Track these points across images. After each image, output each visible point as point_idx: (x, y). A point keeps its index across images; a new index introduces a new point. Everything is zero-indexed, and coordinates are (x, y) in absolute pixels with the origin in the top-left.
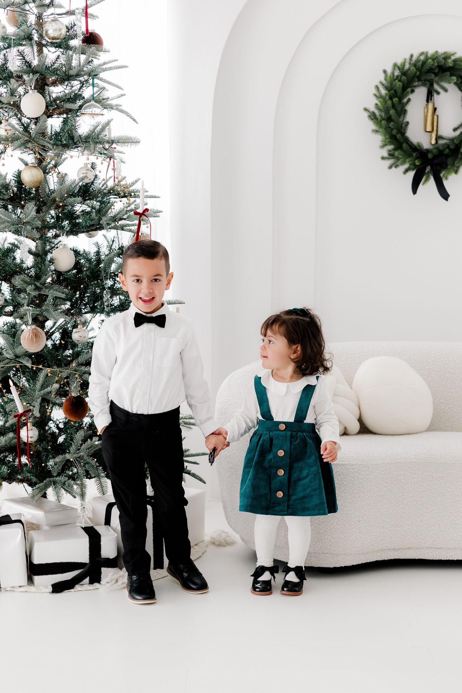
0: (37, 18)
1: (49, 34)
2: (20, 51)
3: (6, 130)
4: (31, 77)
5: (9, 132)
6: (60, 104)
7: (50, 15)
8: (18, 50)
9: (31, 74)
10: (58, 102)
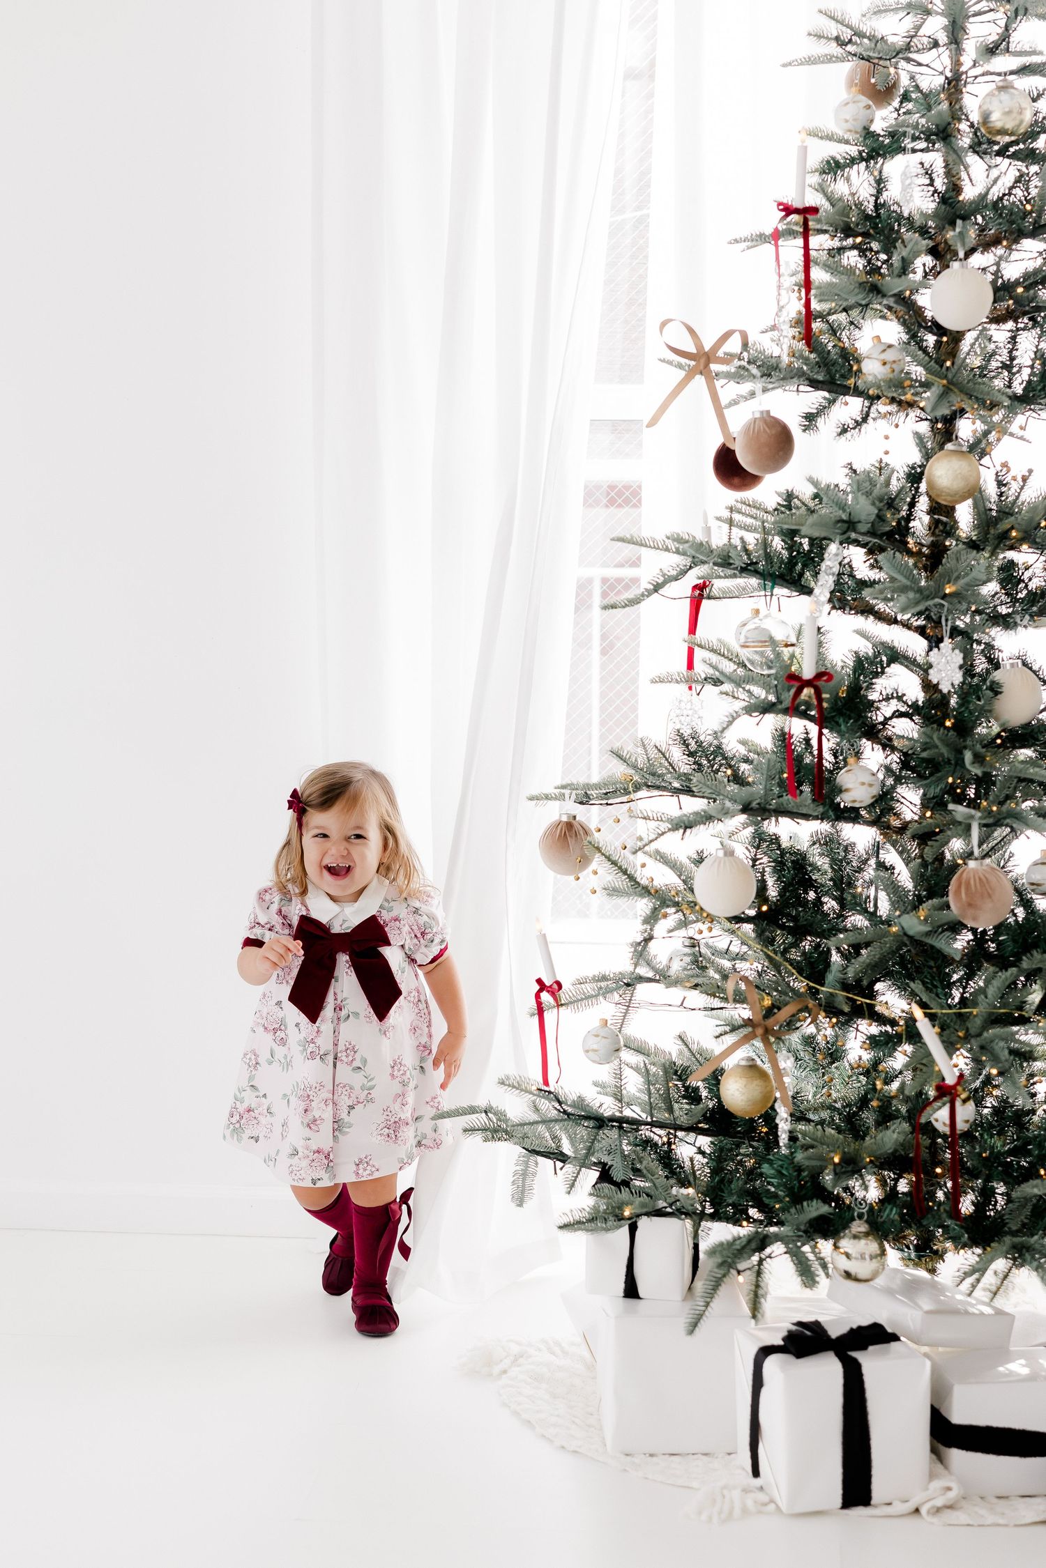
0: (949, 84)
1: (991, 122)
2: (925, 165)
3: (885, 364)
4: (958, 230)
5: (894, 366)
6: (1026, 294)
7: (983, 75)
8: (922, 164)
9: (959, 222)
10: (1020, 290)
